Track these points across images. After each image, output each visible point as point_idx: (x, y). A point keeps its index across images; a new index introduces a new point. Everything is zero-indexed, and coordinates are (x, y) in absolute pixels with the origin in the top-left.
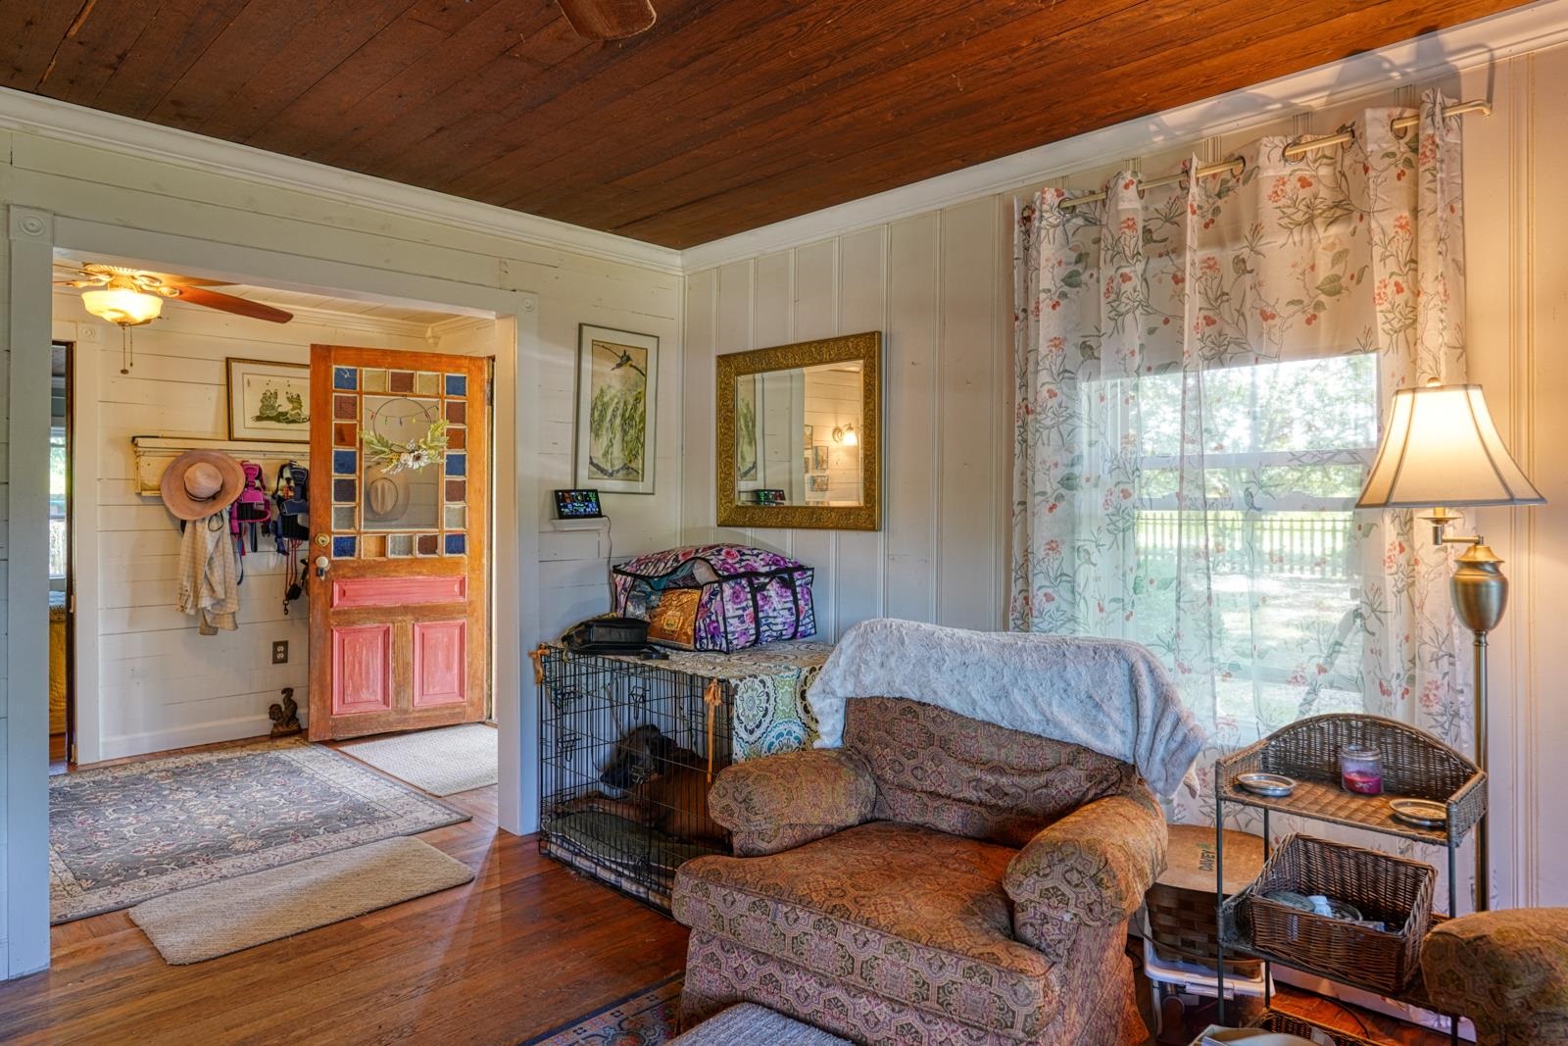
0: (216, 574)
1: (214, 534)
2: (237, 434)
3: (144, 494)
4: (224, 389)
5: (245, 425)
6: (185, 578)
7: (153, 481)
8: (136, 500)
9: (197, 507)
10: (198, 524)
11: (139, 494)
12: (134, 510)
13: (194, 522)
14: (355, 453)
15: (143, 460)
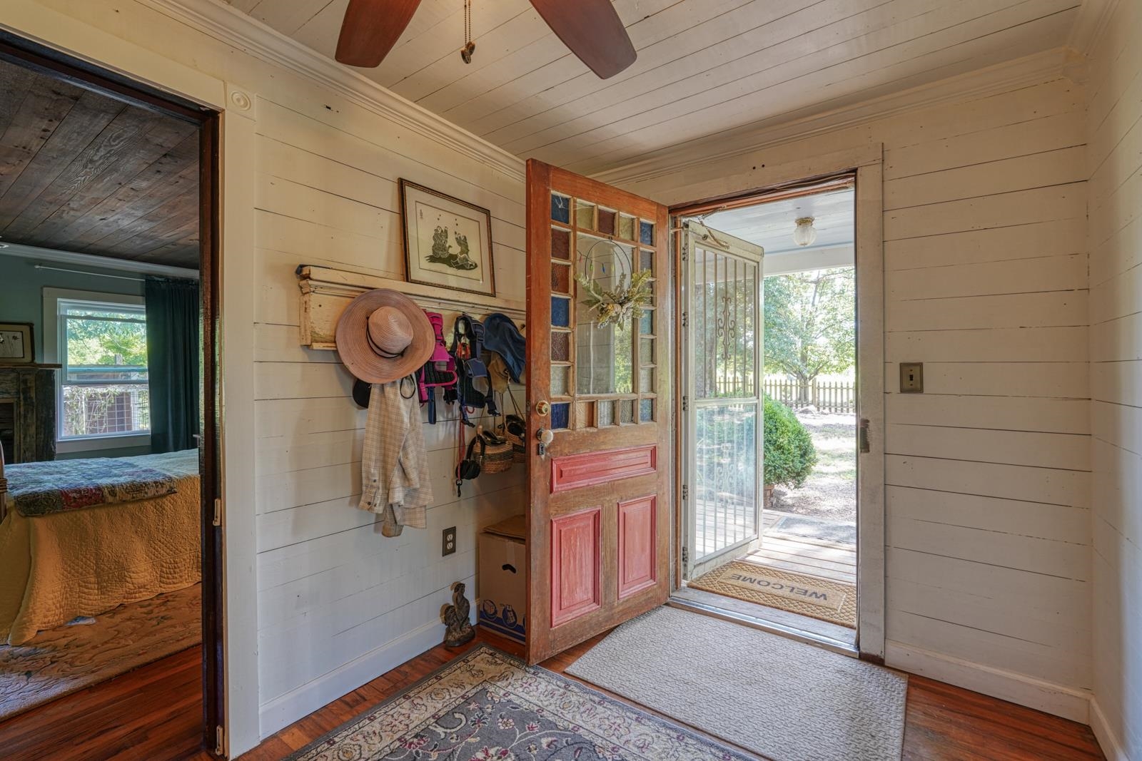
0: (410, 456)
1: (407, 401)
2: (413, 276)
3: (316, 346)
4: (396, 218)
5: (421, 267)
6: (373, 464)
7: (324, 329)
8: (300, 355)
9: (385, 366)
10: (388, 389)
11: (308, 347)
12: (299, 368)
13: (382, 386)
14: (567, 301)
15: (314, 299)
